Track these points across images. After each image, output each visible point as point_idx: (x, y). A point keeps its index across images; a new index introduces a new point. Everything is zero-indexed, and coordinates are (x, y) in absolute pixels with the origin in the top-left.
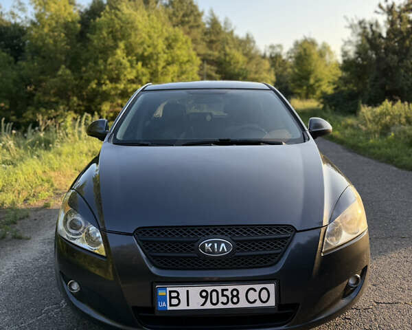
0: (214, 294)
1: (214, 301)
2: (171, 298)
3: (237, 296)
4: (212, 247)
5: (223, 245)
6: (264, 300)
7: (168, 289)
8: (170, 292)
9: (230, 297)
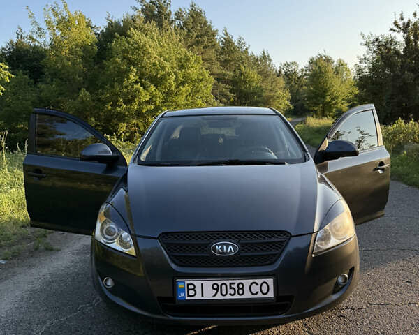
0: (224, 287)
1: (224, 293)
2: (189, 289)
3: (242, 288)
4: (222, 248)
5: (231, 247)
6: (265, 292)
7: (186, 283)
8: (188, 285)
9: (237, 289)
